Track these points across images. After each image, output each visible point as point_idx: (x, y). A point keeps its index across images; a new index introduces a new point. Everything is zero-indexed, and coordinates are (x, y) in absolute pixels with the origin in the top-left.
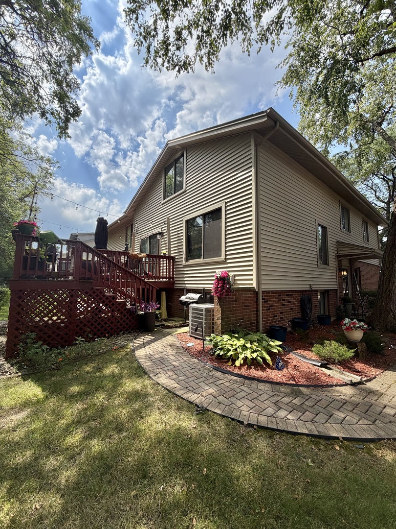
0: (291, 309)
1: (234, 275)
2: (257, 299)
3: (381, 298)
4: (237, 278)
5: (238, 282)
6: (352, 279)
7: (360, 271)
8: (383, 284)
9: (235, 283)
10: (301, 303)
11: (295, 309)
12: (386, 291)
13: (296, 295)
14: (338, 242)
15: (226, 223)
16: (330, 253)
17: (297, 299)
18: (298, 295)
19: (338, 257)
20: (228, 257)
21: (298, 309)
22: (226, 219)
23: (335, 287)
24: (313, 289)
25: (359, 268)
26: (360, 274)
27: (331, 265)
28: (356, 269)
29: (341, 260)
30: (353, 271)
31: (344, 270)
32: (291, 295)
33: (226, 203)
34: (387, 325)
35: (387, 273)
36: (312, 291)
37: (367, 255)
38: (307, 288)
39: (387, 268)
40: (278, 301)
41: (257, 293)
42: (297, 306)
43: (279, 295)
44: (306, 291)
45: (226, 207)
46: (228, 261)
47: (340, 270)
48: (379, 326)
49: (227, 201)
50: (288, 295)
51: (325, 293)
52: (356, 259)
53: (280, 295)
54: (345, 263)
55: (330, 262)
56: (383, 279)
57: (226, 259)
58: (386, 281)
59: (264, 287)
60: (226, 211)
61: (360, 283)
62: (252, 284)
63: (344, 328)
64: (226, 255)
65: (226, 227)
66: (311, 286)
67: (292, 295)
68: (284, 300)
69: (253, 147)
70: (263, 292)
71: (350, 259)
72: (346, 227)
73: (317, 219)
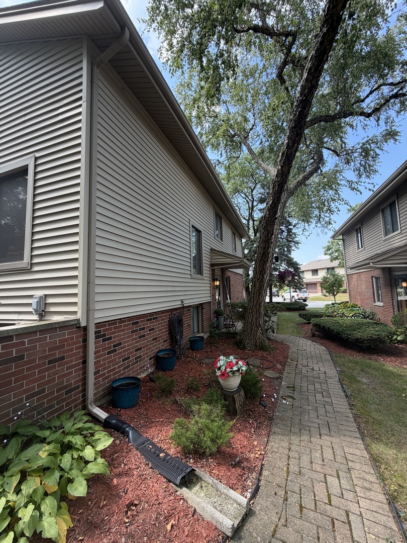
0: (154, 340)
1: (46, 295)
2: (85, 341)
3: (252, 313)
4: (50, 300)
5: (52, 309)
6: (223, 288)
7: (230, 281)
8: (254, 297)
9: (47, 310)
10: (169, 327)
11: (160, 337)
12: (256, 305)
13: (162, 317)
14: (211, 249)
15: (35, 196)
16: (204, 261)
17: (164, 322)
18: (165, 316)
19: (212, 265)
20: (35, 261)
21: (165, 335)
22: (35, 188)
23: (208, 299)
24: (185, 305)
25: (229, 277)
26: (230, 283)
27: (205, 275)
28: (226, 278)
29: (214, 269)
30: (225, 280)
31: (217, 280)
32: (154, 319)
33: (36, 159)
34: (256, 342)
35: (258, 285)
36: (184, 307)
37: (238, 264)
38: (178, 304)
39: (258, 279)
40: (132, 332)
41: (85, 329)
42: (164, 332)
43: (133, 324)
44: (176, 309)
45: (36, 166)
46: (36, 269)
47: (214, 280)
48: (249, 344)
49: (38, 155)
50: (151, 319)
51: (199, 307)
52: (227, 269)
53: (137, 323)
54: (218, 273)
55: (204, 271)
56: (254, 291)
57: (32, 265)
58: (257, 293)
59: (100, 316)
60: (36, 174)
61: (230, 292)
62: (75, 313)
63: (218, 373)
64: (32, 257)
65: (34, 203)
66: (182, 302)
67: (157, 318)
68: (144, 329)
69: (85, 65)
70: (98, 325)
71: (222, 268)
72: (219, 236)
73: (191, 219)
